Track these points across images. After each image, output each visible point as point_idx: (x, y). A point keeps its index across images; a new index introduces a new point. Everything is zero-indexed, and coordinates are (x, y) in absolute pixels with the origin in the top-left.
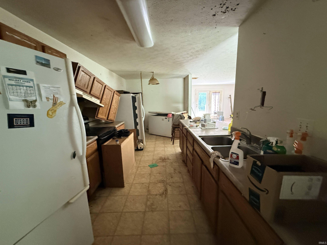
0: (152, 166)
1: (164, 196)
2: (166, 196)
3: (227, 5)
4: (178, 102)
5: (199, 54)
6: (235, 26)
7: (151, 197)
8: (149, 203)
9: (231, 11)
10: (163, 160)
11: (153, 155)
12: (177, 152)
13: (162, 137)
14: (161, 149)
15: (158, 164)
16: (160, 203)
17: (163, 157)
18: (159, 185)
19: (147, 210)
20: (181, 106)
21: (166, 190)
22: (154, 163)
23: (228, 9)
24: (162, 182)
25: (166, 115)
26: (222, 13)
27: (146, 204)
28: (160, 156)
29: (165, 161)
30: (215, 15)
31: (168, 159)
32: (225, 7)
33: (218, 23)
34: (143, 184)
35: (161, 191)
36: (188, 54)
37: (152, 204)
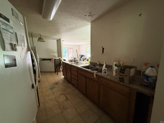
0: (52, 89)
1: (67, 100)
2: (68, 100)
3: (91, 14)
4: (55, 53)
5: (71, 30)
6: (90, 22)
7: (61, 103)
8: (61, 107)
9: (91, 16)
10: (56, 84)
11: (49, 83)
12: (62, 78)
13: (49, 72)
14: (52, 79)
15: (55, 87)
16: (67, 104)
17: (55, 82)
18: (62, 96)
19: (62, 110)
20: (56, 55)
21: (67, 97)
22: (52, 87)
23: (91, 15)
24: (62, 94)
25: (50, 60)
26: (88, 16)
27: (60, 108)
28: (54, 82)
29: (58, 84)
30: (85, 16)
31: (59, 82)
32: (90, 14)
33: (85, 19)
34: (51, 99)
35: (65, 99)
36: (66, 28)
37: (64, 107)
